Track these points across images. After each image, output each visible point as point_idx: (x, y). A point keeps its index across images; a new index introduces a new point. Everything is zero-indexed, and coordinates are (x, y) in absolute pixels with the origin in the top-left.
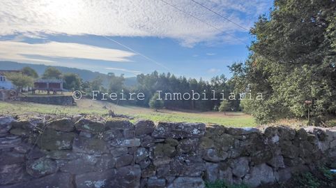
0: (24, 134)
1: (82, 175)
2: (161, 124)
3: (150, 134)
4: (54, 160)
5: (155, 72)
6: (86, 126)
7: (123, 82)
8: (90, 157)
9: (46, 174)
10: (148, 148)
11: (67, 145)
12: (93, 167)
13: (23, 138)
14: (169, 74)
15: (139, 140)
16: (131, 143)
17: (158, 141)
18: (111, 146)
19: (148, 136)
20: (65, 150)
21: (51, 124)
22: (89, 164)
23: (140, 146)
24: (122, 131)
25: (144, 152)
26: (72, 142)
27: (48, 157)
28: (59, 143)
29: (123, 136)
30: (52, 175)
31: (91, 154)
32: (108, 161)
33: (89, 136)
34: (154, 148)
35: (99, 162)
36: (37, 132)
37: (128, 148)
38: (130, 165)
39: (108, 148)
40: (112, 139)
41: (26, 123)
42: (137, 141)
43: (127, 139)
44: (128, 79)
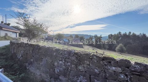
0: (77, 56)
1: (93, 77)
2: (136, 63)
3: (128, 68)
4: (84, 67)
5: (120, 33)
6: (95, 57)
7: (101, 38)
8: (96, 70)
9: (82, 71)
10: (126, 75)
11: (88, 63)
12: (97, 75)
13: (76, 57)
14: (130, 33)
15: (121, 69)
16: (116, 69)
17: (134, 73)
18: (105, 68)
19: (127, 68)
20: (87, 64)
21: (84, 54)
22: (96, 73)
23: (121, 73)
24: (110, 62)
25: (124, 77)
26: (90, 62)
27: (83, 65)
28: (86, 61)
29: (111, 65)
30: (84, 72)
31: (97, 69)
32: (104, 74)
33: (96, 61)
34: (132, 76)
35: (100, 73)
36: (80, 56)
37: (114, 71)
38: (115, 80)
39: (104, 68)
40: (105, 65)
41: (77, 53)
42: (119, 70)
43: (114, 67)
44: (103, 37)
